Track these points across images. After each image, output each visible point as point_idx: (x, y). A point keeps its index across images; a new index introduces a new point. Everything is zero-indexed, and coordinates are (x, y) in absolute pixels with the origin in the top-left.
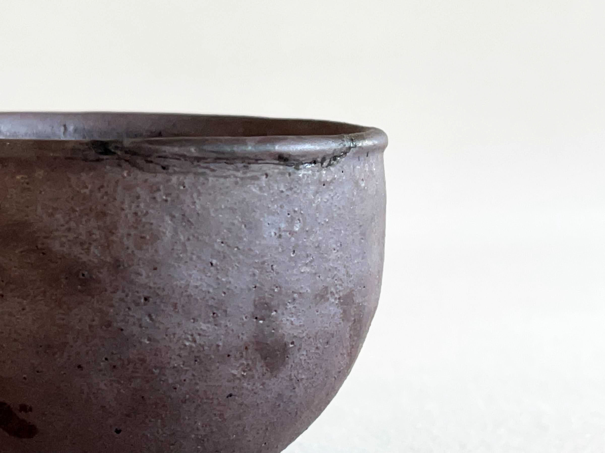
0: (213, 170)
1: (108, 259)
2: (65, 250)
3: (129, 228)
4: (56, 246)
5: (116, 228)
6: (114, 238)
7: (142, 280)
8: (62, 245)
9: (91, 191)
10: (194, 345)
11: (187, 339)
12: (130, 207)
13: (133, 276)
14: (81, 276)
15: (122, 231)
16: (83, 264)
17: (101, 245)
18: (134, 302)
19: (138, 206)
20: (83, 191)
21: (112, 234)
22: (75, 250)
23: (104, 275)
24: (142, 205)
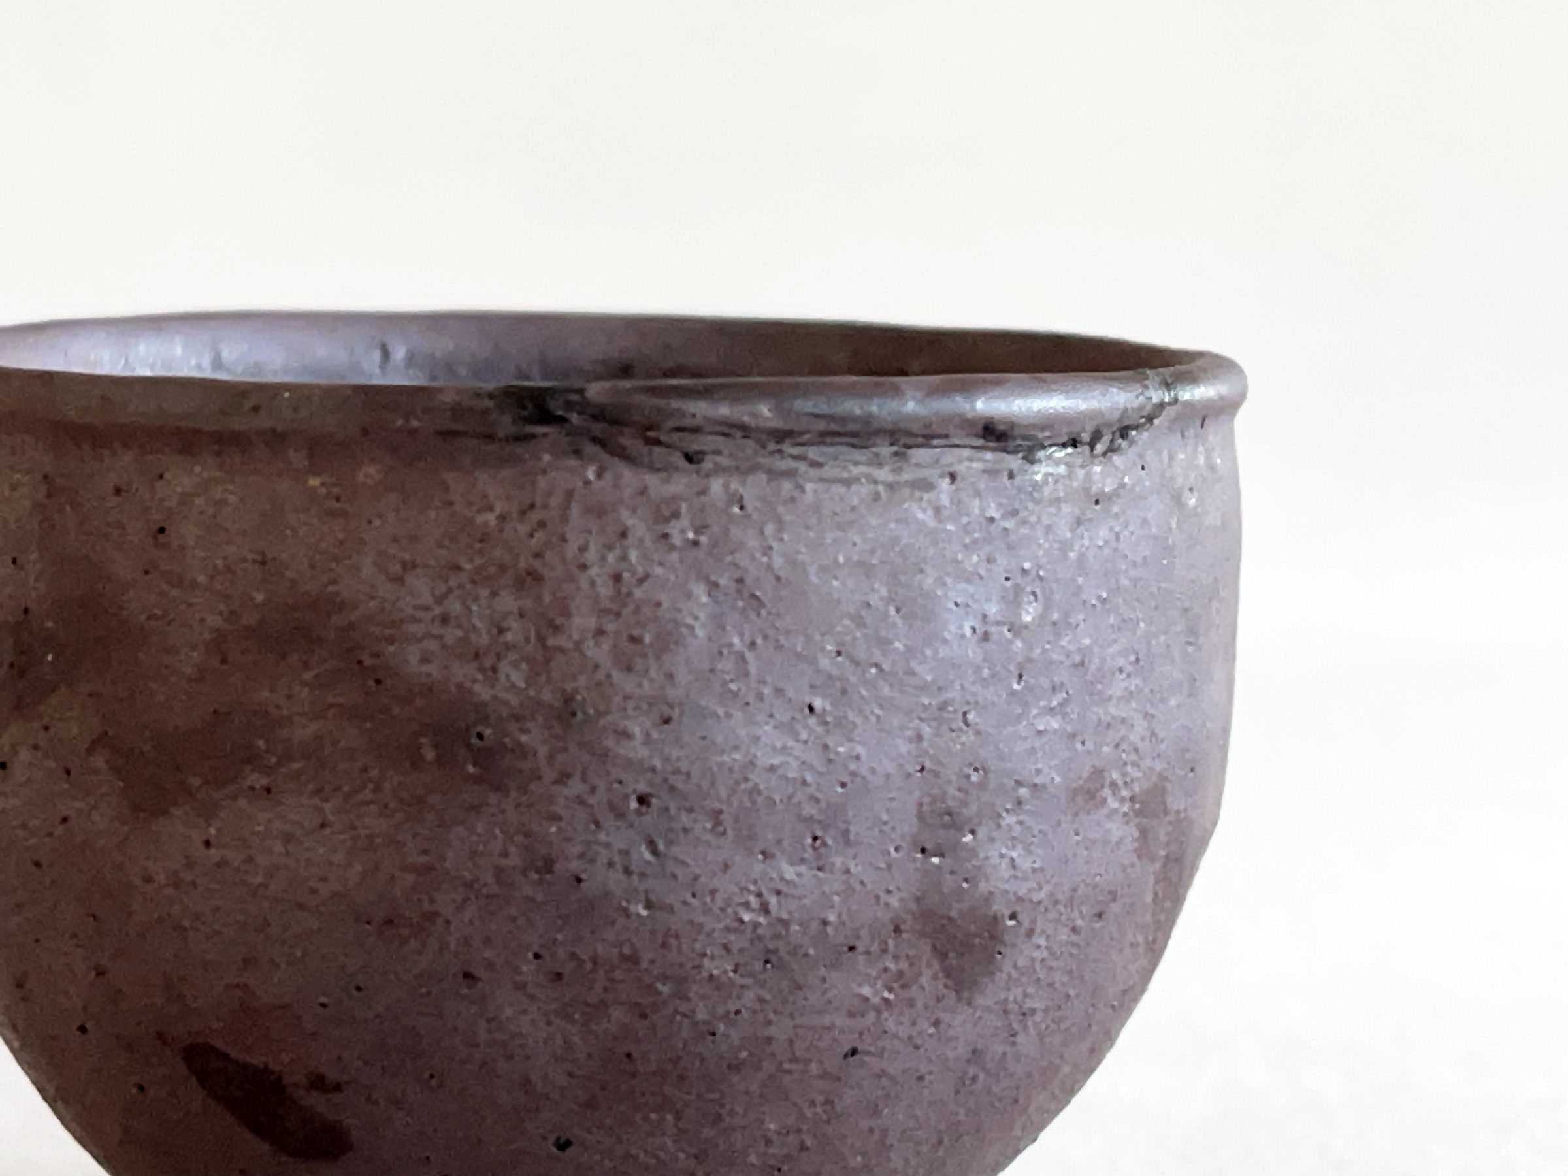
0: (815, 465)
1: (547, 696)
2: (433, 669)
3: (599, 613)
4: (410, 659)
5: (567, 614)
6: (560, 641)
7: (633, 749)
8: (425, 660)
9: (502, 518)
10: (762, 920)
11: (748, 906)
12: (603, 559)
13: (611, 743)
14: (474, 740)
15: (582, 621)
16: (480, 707)
17: (528, 660)
18: (612, 807)
19: (624, 558)
20: (480, 519)
21: (556, 629)
22: (462, 672)
23: (533, 737)
24: (633, 556)
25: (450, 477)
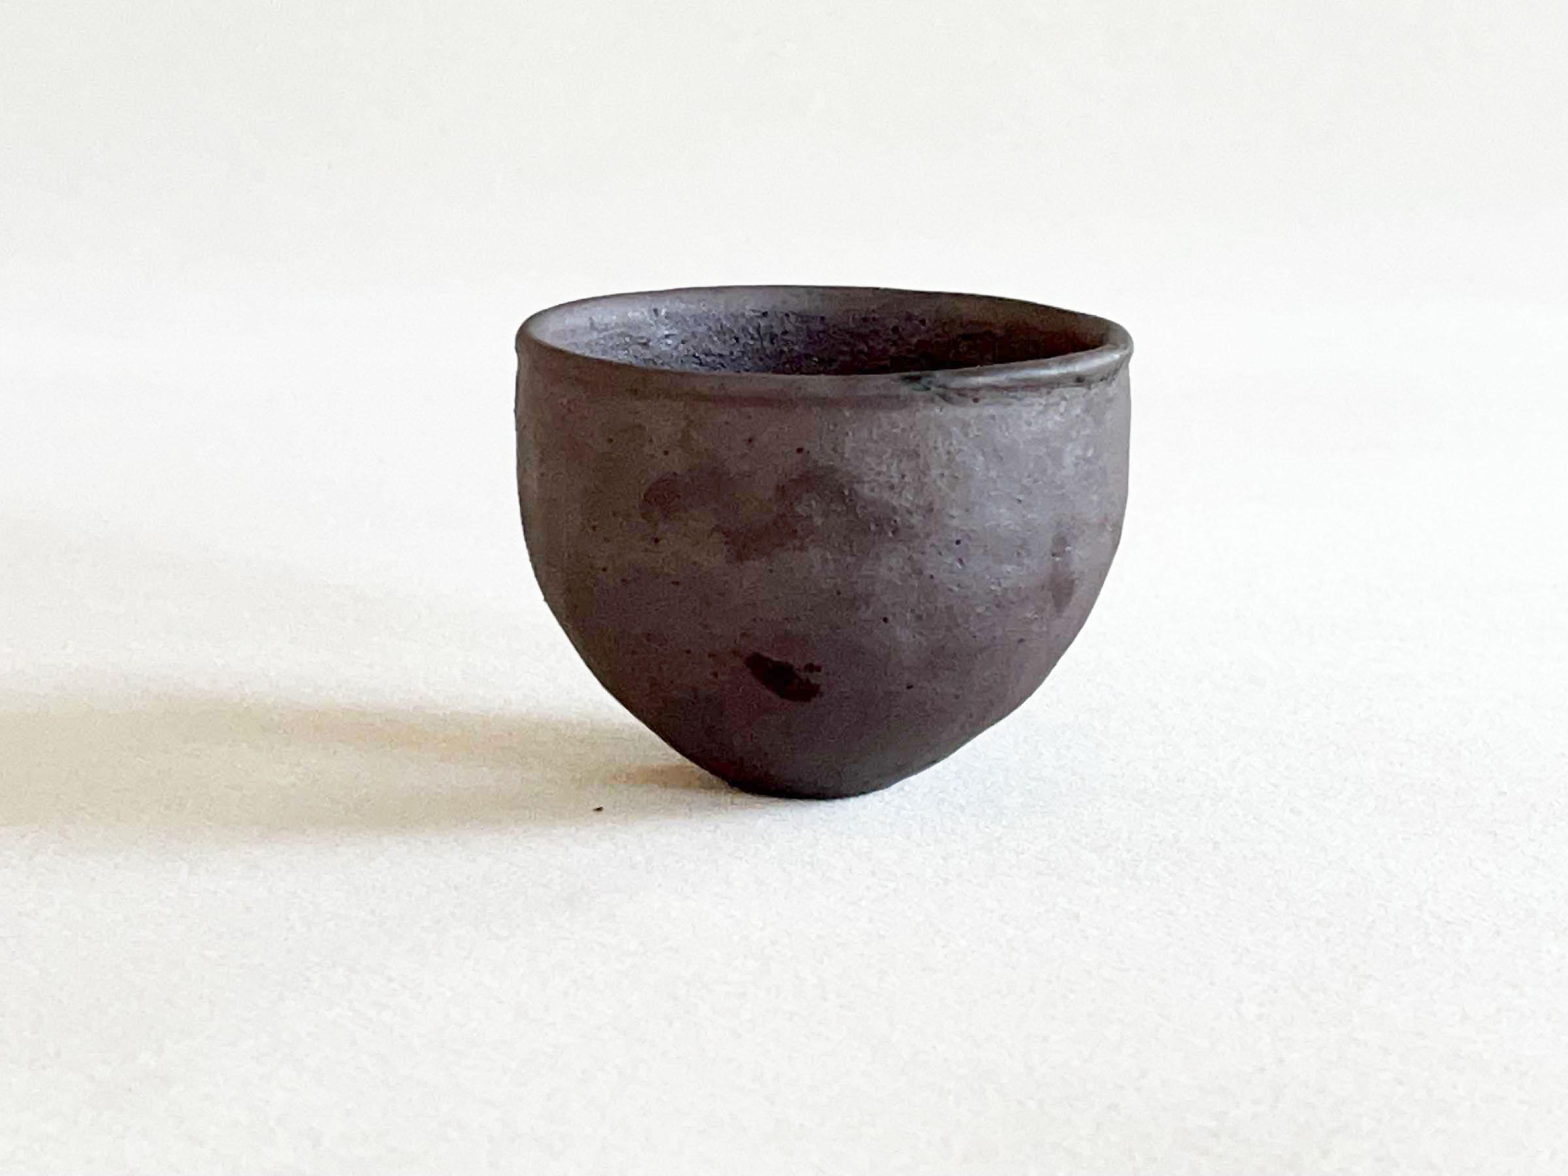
0: (1020, 400)
1: (921, 503)
2: (875, 495)
3: (942, 467)
4: (865, 491)
5: (929, 469)
6: (926, 480)
7: (955, 522)
8: (872, 490)
9: (903, 430)
10: (998, 589)
11: (993, 583)
12: (943, 444)
13: (947, 520)
14: (892, 523)
15: (935, 472)
16: (894, 509)
17: (915, 488)
18: (946, 546)
19: (951, 444)
20: (894, 431)
21: (925, 474)
22: (886, 495)
23: (916, 520)
24: (954, 442)
25: (881, 414)
